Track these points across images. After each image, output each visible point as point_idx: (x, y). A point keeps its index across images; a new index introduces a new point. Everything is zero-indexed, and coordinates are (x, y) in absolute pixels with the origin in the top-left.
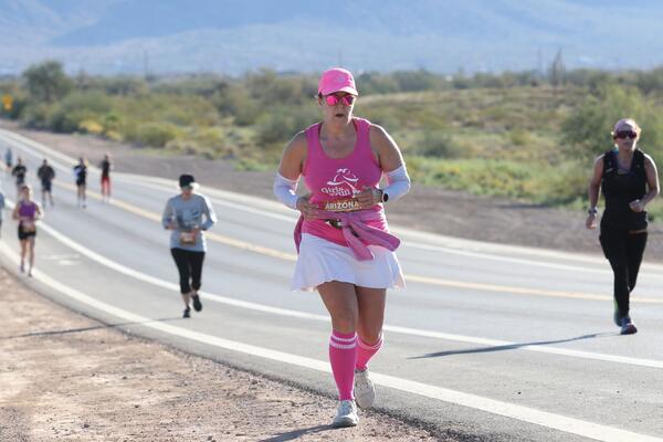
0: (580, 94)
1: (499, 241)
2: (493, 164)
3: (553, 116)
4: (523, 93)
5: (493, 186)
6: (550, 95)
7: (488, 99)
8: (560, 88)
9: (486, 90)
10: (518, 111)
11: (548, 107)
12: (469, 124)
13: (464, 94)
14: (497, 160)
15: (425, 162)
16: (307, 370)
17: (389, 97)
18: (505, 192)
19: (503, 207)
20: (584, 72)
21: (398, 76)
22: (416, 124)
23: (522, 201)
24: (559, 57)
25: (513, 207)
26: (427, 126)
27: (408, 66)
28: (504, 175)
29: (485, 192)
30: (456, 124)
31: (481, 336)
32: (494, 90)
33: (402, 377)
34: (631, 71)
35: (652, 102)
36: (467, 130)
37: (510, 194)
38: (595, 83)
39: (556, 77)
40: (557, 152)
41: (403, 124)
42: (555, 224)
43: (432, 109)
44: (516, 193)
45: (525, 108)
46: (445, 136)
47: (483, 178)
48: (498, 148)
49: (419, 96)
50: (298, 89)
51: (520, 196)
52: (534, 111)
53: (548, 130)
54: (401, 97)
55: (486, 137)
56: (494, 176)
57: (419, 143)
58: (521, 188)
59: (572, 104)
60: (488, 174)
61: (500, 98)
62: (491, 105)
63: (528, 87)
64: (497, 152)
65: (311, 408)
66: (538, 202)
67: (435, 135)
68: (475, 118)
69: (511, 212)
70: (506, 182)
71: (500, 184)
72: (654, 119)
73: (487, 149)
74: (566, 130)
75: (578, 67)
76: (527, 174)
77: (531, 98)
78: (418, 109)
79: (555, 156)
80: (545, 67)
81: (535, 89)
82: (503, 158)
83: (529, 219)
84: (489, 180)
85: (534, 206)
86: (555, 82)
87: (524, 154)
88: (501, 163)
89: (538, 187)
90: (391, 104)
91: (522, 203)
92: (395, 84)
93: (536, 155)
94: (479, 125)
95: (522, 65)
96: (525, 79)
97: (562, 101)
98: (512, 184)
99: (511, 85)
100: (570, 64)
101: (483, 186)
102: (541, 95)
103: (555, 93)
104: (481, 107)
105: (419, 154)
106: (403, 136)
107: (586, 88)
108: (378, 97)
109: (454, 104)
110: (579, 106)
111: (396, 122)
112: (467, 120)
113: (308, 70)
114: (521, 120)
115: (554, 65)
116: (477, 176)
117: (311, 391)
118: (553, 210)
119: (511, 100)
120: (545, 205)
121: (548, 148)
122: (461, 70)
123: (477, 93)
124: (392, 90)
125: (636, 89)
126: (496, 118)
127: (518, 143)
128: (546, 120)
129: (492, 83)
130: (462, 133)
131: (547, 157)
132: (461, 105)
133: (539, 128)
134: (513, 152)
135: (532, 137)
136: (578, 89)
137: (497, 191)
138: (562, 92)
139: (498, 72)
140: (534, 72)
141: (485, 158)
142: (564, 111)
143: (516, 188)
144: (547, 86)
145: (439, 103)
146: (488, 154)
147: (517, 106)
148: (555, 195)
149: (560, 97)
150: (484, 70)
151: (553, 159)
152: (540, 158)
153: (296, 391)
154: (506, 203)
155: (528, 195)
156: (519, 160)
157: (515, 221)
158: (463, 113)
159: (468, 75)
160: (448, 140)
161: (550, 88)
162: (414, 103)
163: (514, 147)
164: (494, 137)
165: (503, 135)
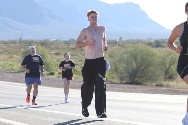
0: (27, 46)
1: (7, 81)
2: (6, 62)
3: (20, 51)
4: (13, 45)
5: (5, 68)
6: (19, 46)
7: (4, 47)
8: (22, 44)
9: (4, 45)
10: (11, 49)
11: (19, 49)
14: (6, 61)
18: (8, 69)
19: (8, 73)
20: (27, 40)
23: (12, 71)
24: (21, 37)
25: (10, 73)
28: (8, 65)
29: (3, 69)
31: (2, 104)
32: (6, 45)
34: (39, 40)
35: (44, 48)
37: (9, 70)
38: (30, 43)
39: (21, 42)
40: (21, 60)
42: (20, 77)
44: (11, 69)
45: (13, 49)
47: (3, 66)
48: (6, 58)
51: (12, 70)
52: (15, 49)
53: (19, 54)
55: (4, 56)
56: (6, 65)
58: (12, 68)
59: (25, 48)
60: (4, 65)
61: (7, 46)
62: (5, 48)
63: (14, 44)
64: (6, 59)
66: (16, 71)
68: (1, 51)
69: (10, 74)
70: (8, 67)
72: (44, 52)
73: (4, 59)
74: (23, 54)
75: (26, 39)
76: (14, 65)
77: (15, 47)
79: (20, 60)
80: (18, 39)
81: (16, 44)
82: (8, 61)
83: (14, 76)
84: (4, 66)
85: (15, 73)
87: (13, 60)
88: (7, 62)
89: (16, 68)
91: (12, 72)
93: (16, 60)
94: (2, 53)
95: (12, 39)
96: (13, 42)
97: (22, 47)
98: (10, 67)
99: (10, 44)
100: (24, 38)
101: (3, 68)
102: (17, 46)
103: (20, 45)
104: (2, 49)
107: (28, 44)
110: (26, 48)
114: (12, 52)
115: (20, 39)
116: (1, 65)
118: (20, 74)
119: (10, 47)
120: (18, 72)
121: (18, 59)
125: (40, 45)
126: (6, 51)
127: (11, 57)
128: (18, 52)
131: (18, 61)
133: (16, 54)
134: (10, 59)
135: (15, 56)
136: (26, 44)
137: (6, 69)
138: (22, 45)
139: (7, 40)
140: (15, 40)
141: (3, 61)
142: (22, 50)
143: (11, 68)
146: (4, 60)
147: (11, 48)
148: (20, 70)
149: (22, 46)
150: (3, 40)
151: (20, 61)
152: (17, 61)
155: (14, 70)
156: (12, 61)
157: (11, 76)
161: (19, 44)
163: (10, 58)
164: (6, 56)
165: (7, 55)
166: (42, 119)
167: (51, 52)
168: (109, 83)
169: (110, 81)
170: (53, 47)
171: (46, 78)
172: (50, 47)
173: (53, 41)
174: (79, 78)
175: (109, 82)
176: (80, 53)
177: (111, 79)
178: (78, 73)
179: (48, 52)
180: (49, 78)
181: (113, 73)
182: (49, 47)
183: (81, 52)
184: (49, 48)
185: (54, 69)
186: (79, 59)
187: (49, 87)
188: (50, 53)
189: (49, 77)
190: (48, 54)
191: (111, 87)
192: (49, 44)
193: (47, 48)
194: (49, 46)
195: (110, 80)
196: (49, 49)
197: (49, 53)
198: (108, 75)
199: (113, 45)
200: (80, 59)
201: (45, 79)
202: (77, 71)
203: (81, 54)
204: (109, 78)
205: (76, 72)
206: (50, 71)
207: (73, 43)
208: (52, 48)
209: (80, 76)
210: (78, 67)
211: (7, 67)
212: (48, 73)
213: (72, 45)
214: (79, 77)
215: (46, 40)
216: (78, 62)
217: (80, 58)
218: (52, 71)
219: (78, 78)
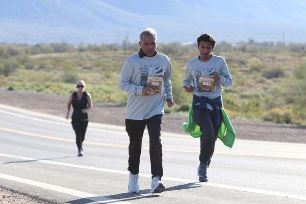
1: (99, 122)
2: (97, 87)
4: (111, 54)
5: (96, 97)
6: (123, 55)
7: (94, 57)
8: (127, 52)
9: (94, 52)
10: (108, 62)
11: (122, 60)
12: (86, 68)
13: (83, 54)
14: (98, 84)
15: (65, 85)
16: (10, 181)
17: (49, 55)
18: (102, 100)
19: (101, 106)
21: (52, 45)
22: (61, 68)
23: (110, 104)
24: (127, 37)
25: (105, 106)
26: (66, 68)
27: (58, 41)
28: (101, 92)
29: (93, 99)
30: (79, 68)
31: (90, 166)
32: (97, 52)
33: (55, 184)
34: (160, 45)
36: (85, 71)
37: (104, 100)
39: (126, 47)
41: (55, 68)
43: (69, 61)
44: (107, 100)
45: (112, 61)
46: (74, 73)
48: (99, 79)
49: (63, 55)
50: (6, 50)
51: (109, 101)
52: (116, 62)
54: (54, 55)
55: (93, 74)
56: (97, 92)
57: (62, 77)
58: (109, 98)
60: (94, 91)
61: (100, 56)
62: (96, 59)
63: (113, 51)
64: (98, 81)
65: (12, 198)
66: (117, 104)
67: (70, 73)
68: (88, 65)
69: (104, 108)
70: (102, 95)
71: (100, 96)
73: (93, 80)
76: (112, 91)
77: (114, 56)
78: (62, 61)
80: (120, 42)
81: (116, 52)
82: (101, 83)
83: (113, 112)
84: (95, 94)
85: (115, 106)
86: (125, 49)
87: (110, 82)
88: (100, 86)
89: (118, 98)
90: (50, 58)
92: (51, 49)
93: (116, 83)
94: (90, 69)
95: (110, 41)
96: (112, 48)
98: (105, 96)
99: (105, 51)
100: (132, 41)
102: (119, 55)
103: (125, 54)
104: (91, 60)
105: (62, 81)
106: (55, 73)
108: (44, 55)
109: (79, 59)
111: (51, 66)
112: (85, 66)
113: (11, 42)
114: (109, 66)
115: (125, 41)
117: (12, 191)
118: (124, 108)
119: (105, 57)
120: (120, 106)
122: (82, 43)
123: (89, 54)
124: (50, 52)
126: (98, 65)
127: (108, 77)
128: (120, 67)
129: (96, 49)
130: (82, 72)
132: (82, 59)
133: (118, 70)
134: (106, 81)
135: (114, 74)
137: (98, 99)
138: (128, 54)
139: (99, 44)
140: (116, 44)
141: (93, 84)
143: (107, 98)
144: (121, 51)
145: (72, 58)
146: (94, 82)
147: (108, 60)
148: (125, 101)
149: (127, 56)
150: (92, 43)
153: (5, 191)
154: (102, 104)
155: (112, 101)
156: (108, 85)
157: (107, 113)
158: (83, 63)
159: (85, 46)
160: (76, 75)
161: (123, 52)
162: (60, 58)
163: (106, 79)
164: (97, 74)
165: (101, 73)
166: (165, 196)
167: (183, 66)
168: (294, 127)
169: (298, 124)
170: (187, 57)
171: (174, 117)
172: (183, 57)
173: (187, 45)
174: (237, 118)
175: (296, 125)
176: (239, 69)
177: (298, 118)
178: (235, 107)
179: (179, 67)
180: (179, 117)
181: (303, 107)
182: (179, 57)
183: (242, 67)
184: (180, 59)
185: (188, 100)
186: (236, 81)
187: (179, 133)
188: (182, 68)
189: (179, 115)
190: (178, 71)
191: (298, 135)
192: (179, 52)
193: (176, 59)
194: (179, 55)
195: (297, 122)
196: (179, 61)
197: (180, 70)
198: (293, 111)
199: (302, 53)
200: (240, 80)
201: (172, 119)
202: (232, 103)
203: (241, 71)
204: (295, 117)
205: (231, 106)
206: (182, 104)
207: (226, 50)
208: (184, 59)
209: (240, 113)
210: (236, 97)
211: (99, 95)
212: (178, 107)
213: (223, 54)
214: (237, 115)
215: (175, 45)
216: (236, 86)
217: (239, 78)
218: (185, 104)
219: (234, 117)
